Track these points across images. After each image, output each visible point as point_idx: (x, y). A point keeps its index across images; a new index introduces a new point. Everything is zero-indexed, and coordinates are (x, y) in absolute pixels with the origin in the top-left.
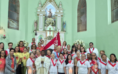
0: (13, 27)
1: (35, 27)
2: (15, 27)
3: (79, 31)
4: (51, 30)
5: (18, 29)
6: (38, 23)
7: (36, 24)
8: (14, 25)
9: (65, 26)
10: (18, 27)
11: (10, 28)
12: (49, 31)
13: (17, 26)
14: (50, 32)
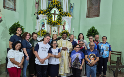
0: (9, 7)
1: (36, 8)
2: (11, 7)
3: (88, 16)
4: (56, 13)
5: (16, 10)
6: (40, 4)
7: (37, 4)
8: (11, 5)
9: (73, 10)
10: (15, 7)
11: (5, 8)
12: (53, 14)
13: (13, 6)
14: (55, 15)
